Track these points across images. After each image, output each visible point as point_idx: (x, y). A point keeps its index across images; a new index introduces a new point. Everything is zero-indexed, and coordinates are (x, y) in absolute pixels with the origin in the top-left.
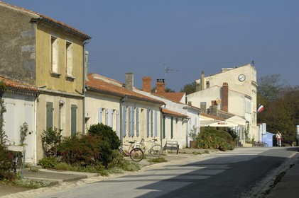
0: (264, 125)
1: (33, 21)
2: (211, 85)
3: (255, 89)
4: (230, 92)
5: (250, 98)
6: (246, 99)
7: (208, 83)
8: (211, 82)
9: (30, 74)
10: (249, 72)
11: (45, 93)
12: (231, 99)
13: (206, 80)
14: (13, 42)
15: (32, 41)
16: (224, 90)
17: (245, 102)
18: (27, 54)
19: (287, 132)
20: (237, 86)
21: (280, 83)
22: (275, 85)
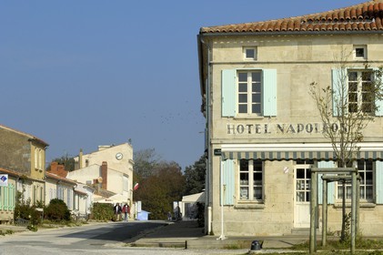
0: (140, 203)
1: (30, 140)
2: (90, 164)
3: (131, 167)
4: (108, 171)
5: (127, 176)
6: (125, 178)
7: (87, 162)
8: (89, 160)
9: (28, 169)
10: (126, 151)
11: (36, 181)
12: (110, 177)
13: (84, 158)
14: (18, 152)
15: (29, 151)
16: (104, 169)
17: (123, 181)
18: (26, 159)
19: (163, 211)
20: (114, 164)
21: (154, 158)
22: (149, 160)
